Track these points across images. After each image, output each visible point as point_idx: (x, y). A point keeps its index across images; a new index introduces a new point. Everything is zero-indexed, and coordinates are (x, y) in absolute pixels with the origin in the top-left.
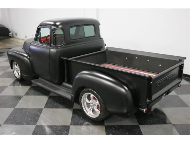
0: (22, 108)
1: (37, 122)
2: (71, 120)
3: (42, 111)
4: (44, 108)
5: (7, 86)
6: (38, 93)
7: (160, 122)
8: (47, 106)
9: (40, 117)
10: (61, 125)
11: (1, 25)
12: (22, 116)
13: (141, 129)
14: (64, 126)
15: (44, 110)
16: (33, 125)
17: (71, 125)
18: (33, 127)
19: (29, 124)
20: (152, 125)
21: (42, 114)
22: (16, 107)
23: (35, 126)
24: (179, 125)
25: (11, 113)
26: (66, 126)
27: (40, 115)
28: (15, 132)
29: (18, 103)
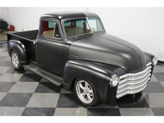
0: (14, 92)
1: (27, 104)
2: (58, 103)
3: (32, 96)
4: (34, 92)
5: (3, 74)
6: (30, 80)
7: (139, 106)
8: (37, 91)
9: (30, 101)
10: (48, 107)
11: (1, 19)
12: (14, 99)
13: (120, 112)
14: (50, 108)
15: (34, 94)
16: (23, 107)
17: (57, 107)
18: (22, 109)
19: (19, 106)
20: (131, 108)
21: (32, 97)
22: (9, 92)
23: (25, 108)
24: (157, 108)
25: (5, 97)
26: (52, 108)
27: (30, 99)
28: (7, 113)
29: (11, 88)
